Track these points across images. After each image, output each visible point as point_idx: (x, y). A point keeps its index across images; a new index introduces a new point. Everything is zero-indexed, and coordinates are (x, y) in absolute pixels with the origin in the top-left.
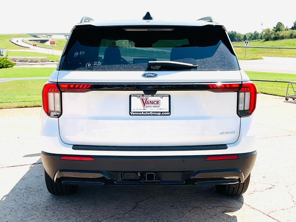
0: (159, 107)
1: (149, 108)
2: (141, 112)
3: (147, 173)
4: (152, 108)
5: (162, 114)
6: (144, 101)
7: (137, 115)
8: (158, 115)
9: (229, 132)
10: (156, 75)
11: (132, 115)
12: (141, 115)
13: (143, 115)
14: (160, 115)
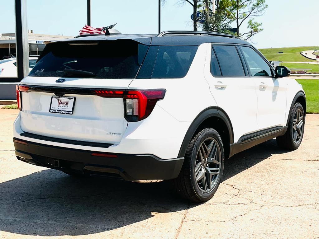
0: (67, 107)
1: (62, 107)
2: (56, 110)
3: (55, 160)
4: (63, 107)
5: (67, 113)
6: (60, 102)
7: (53, 112)
8: (65, 113)
9: (116, 133)
10: (64, 81)
11: (51, 112)
12: (55, 113)
13: (56, 113)
14: (66, 114)
